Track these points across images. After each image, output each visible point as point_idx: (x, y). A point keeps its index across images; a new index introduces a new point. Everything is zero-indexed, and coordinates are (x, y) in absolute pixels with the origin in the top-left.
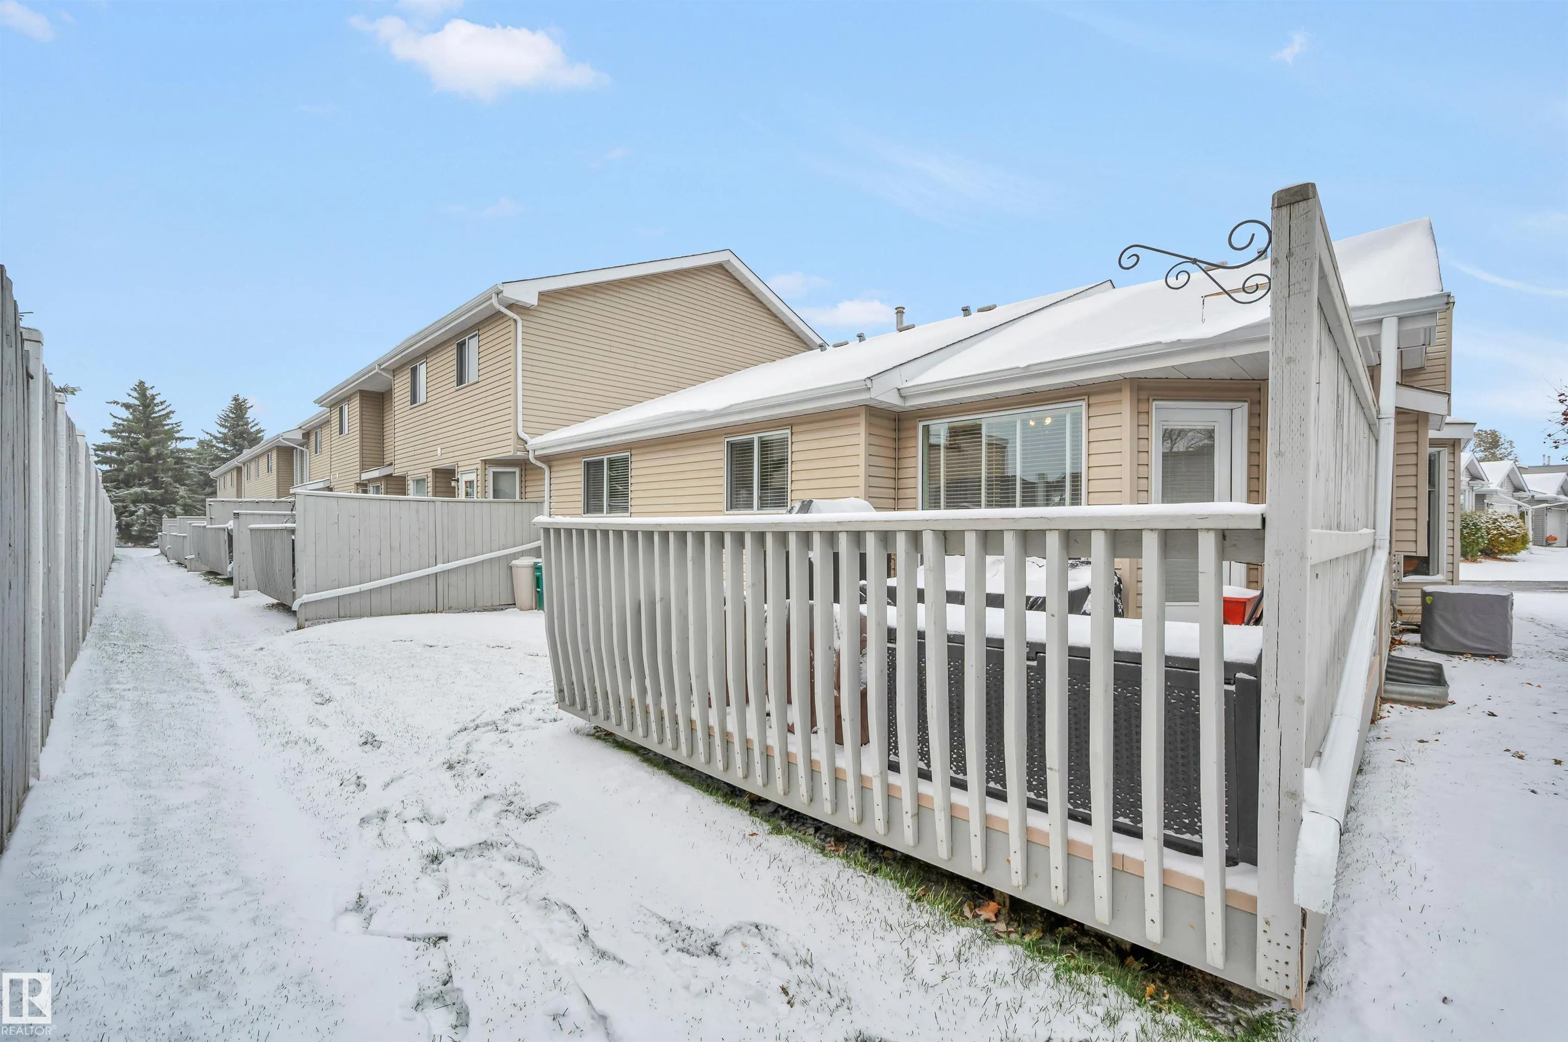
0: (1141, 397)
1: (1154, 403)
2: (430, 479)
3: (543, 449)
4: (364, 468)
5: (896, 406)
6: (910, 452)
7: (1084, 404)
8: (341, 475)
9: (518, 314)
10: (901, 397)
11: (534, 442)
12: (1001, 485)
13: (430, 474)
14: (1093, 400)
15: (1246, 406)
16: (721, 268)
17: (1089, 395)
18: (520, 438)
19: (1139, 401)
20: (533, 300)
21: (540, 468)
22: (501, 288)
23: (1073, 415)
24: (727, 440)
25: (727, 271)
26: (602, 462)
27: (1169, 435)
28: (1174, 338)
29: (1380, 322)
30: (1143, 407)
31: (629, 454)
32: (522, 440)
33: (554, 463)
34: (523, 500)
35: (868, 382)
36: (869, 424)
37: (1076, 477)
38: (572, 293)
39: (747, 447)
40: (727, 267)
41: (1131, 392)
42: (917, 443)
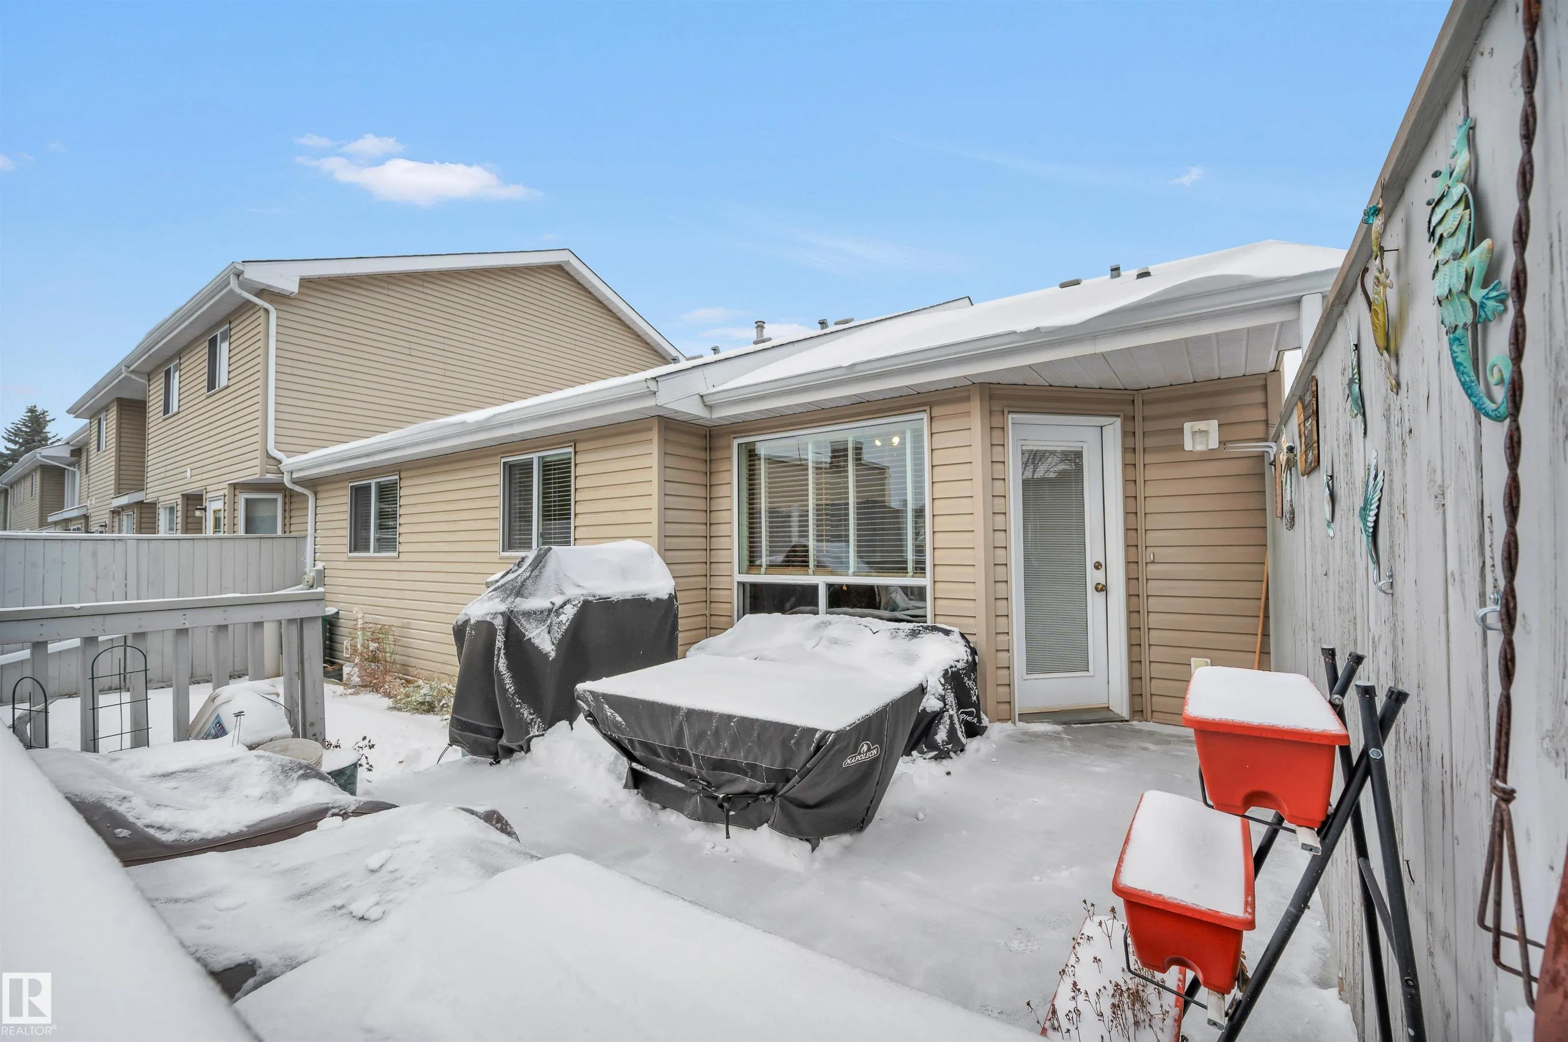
0: (994, 409)
1: (1010, 416)
2: (179, 508)
3: (301, 470)
4: (119, 492)
5: (702, 418)
6: (722, 478)
7: (925, 416)
8: (97, 501)
9: (271, 302)
10: (705, 406)
11: (288, 462)
12: (831, 521)
13: (180, 501)
14: (937, 411)
15: (1118, 421)
16: (559, 269)
17: (931, 405)
18: (269, 456)
19: (991, 412)
20: (292, 286)
21: (302, 494)
22: (240, 267)
23: (914, 431)
24: (503, 460)
25: (568, 273)
26: (368, 487)
27: (1033, 458)
28: (1032, 326)
29: (1298, 302)
30: (997, 421)
31: (397, 477)
32: (274, 459)
33: (320, 488)
34: (287, 535)
35: (653, 386)
36: (664, 441)
37: (919, 513)
38: (354, 283)
39: (526, 467)
40: (567, 268)
41: (981, 401)
42: (732, 465)
